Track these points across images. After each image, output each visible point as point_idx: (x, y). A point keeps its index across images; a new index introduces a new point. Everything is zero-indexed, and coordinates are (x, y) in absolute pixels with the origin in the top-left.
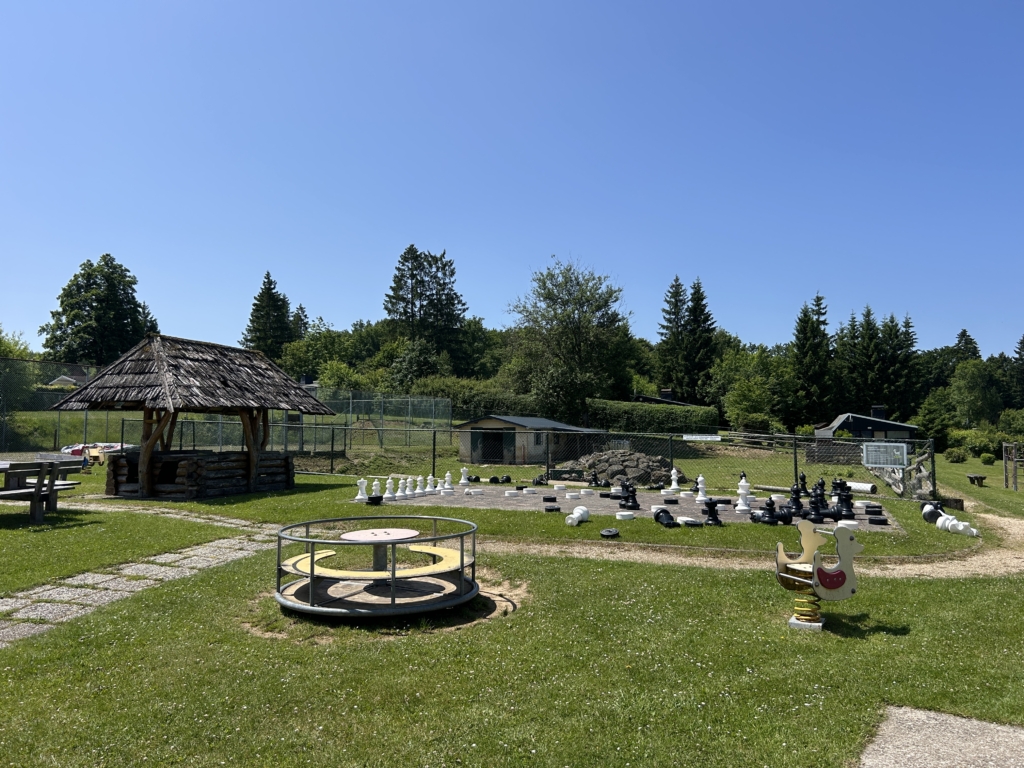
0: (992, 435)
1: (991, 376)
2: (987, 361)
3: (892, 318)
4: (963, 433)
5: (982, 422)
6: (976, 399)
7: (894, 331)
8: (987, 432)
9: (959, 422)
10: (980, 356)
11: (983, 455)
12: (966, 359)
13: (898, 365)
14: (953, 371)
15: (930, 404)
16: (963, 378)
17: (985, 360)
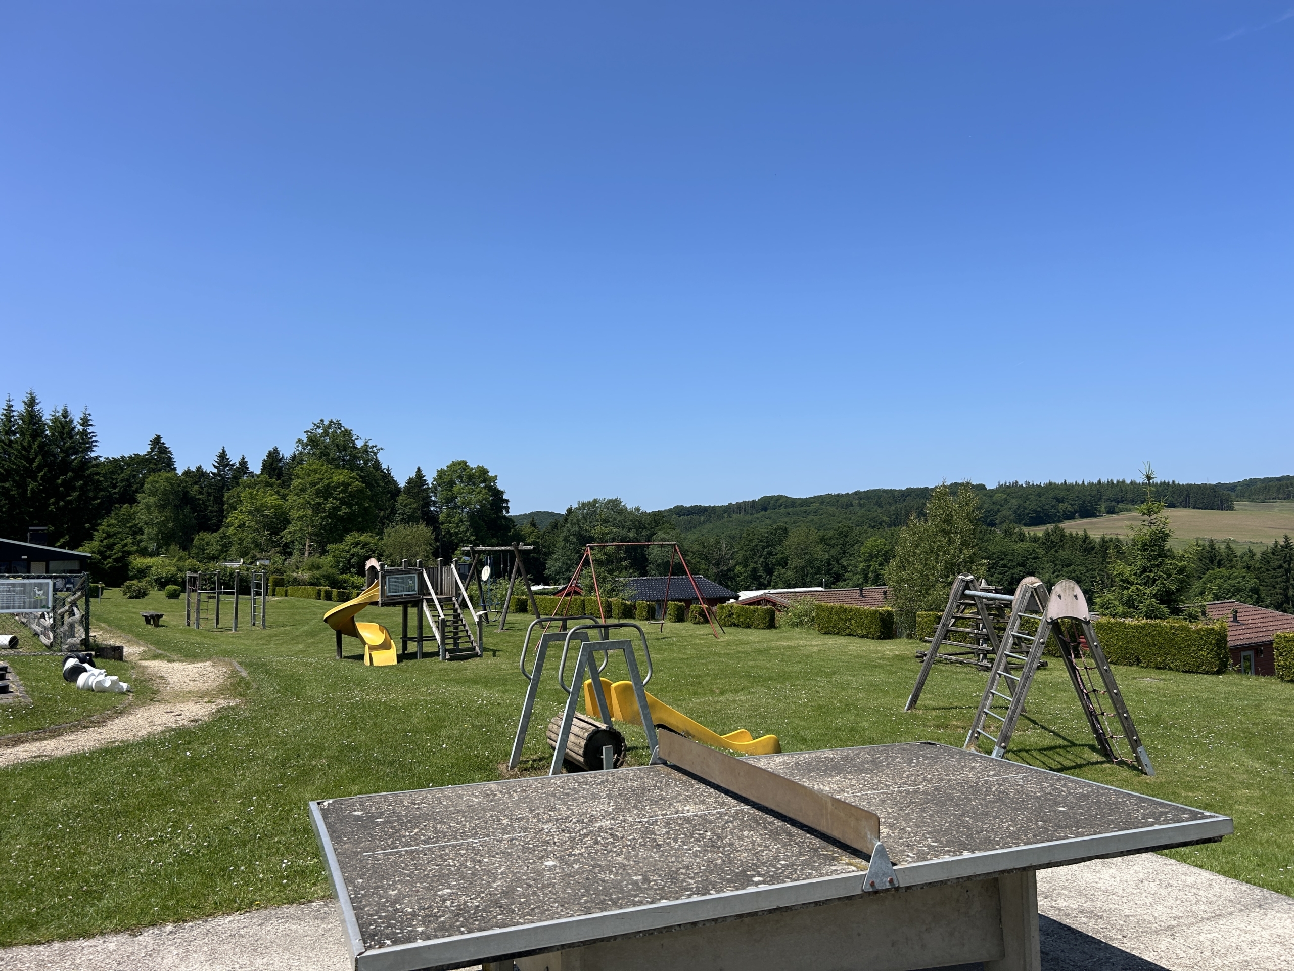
0: (181, 564)
1: (186, 493)
2: (183, 474)
3: (65, 411)
4: (148, 561)
5: (172, 547)
6: (167, 519)
7: (66, 430)
8: (175, 560)
9: (146, 548)
10: (175, 469)
11: (168, 587)
12: (160, 471)
13: (70, 474)
14: (142, 485)
15: (108, 526)
16: (153, 493)
17: (180, 474)
